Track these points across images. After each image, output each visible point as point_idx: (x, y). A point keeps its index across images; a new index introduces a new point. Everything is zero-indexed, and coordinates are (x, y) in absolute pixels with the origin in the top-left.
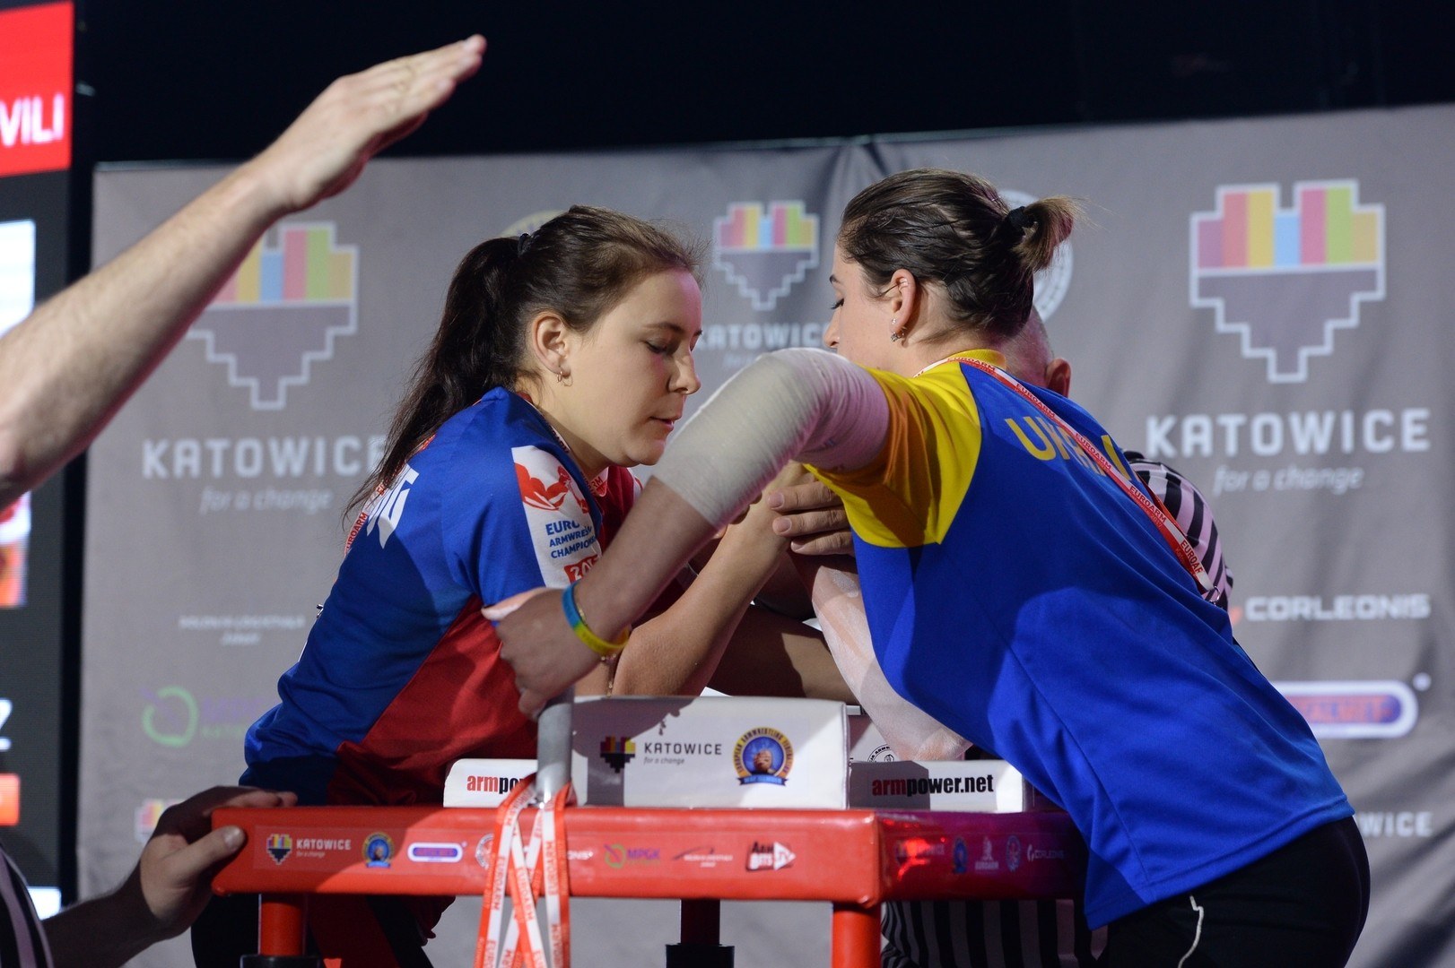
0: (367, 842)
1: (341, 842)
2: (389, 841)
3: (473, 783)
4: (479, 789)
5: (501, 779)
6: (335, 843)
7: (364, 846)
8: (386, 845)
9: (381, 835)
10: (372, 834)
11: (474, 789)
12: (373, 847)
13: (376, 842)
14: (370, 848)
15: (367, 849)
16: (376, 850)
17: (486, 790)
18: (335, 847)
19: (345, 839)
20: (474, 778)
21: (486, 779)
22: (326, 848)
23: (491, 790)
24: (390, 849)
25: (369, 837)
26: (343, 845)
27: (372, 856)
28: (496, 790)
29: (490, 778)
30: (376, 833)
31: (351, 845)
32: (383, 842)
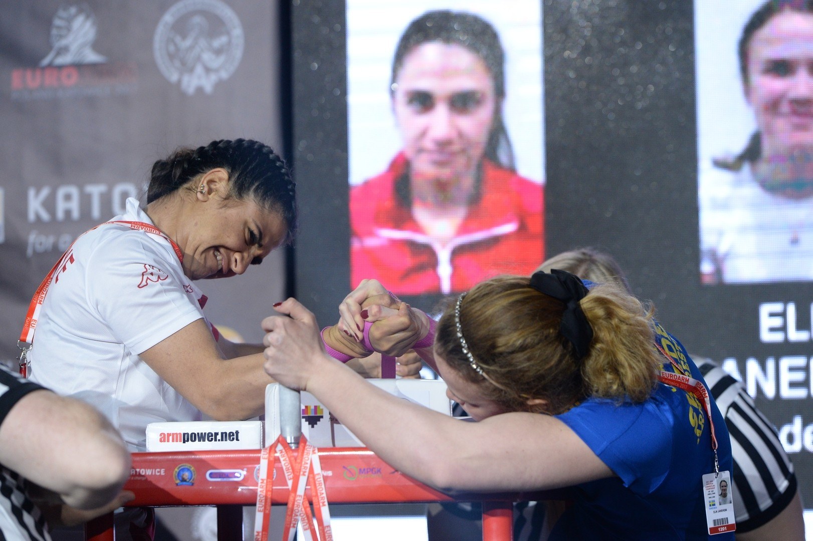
0: (176, 470)
1: (158, 470)
2: (192, 469)
3: (164, 438)
4: (168, 441)
5: (184, 434)
6: (154, 470)
7: (174, 472)
8: (191, 471)
9: (188, 465)
10: (180, 465)
11: (164, 441)
12: (181, 473)
13: (183, 470)
14: (179, 474)
15: (177, 475)
16: (183, 475)
17: (173, 441)
18: (154, 473)
19: (161, 468)
20: (164, 434)
21: (173, 434)
22: (147, 474)
23: (177, 441)
24: (193, 474)
25: (177, 467)
26: (160, 472)
27: (180, 478)
28: (180, 441)
29: (176, 434)
30: (184, 464)
31: (165, 472)
32: (188, 470)
